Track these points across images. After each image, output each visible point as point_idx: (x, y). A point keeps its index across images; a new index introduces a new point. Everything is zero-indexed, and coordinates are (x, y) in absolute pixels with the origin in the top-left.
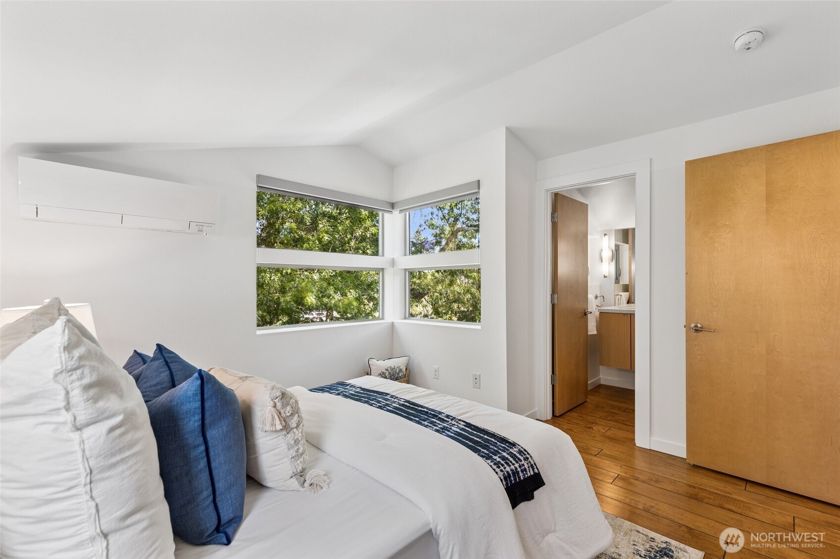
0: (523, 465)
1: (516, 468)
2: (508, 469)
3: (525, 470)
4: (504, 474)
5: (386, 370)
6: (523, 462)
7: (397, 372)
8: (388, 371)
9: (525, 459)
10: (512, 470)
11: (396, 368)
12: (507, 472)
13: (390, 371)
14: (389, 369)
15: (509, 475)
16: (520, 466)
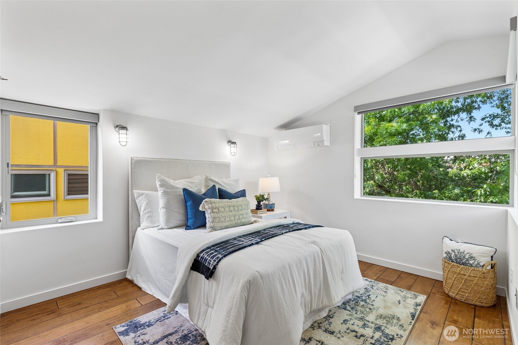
0: (211, 261)
1: (208, 259)
2: (206, 256)
3: (210, 263)
4: (203, 256)
5: (452, 251)
6: (212, 260)
7: (467, 257)
8: (454, 252)
9: (214, 260)
10: (206, 258)
11: (465, 253)
12: (204, 257)
13: (457, 254)
14: (456, 251)
15: (203, 258)
16: (209, 260)
